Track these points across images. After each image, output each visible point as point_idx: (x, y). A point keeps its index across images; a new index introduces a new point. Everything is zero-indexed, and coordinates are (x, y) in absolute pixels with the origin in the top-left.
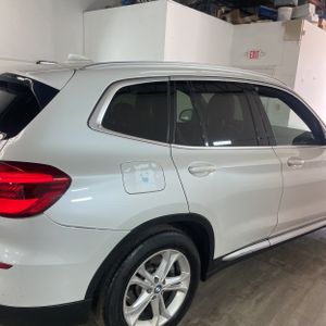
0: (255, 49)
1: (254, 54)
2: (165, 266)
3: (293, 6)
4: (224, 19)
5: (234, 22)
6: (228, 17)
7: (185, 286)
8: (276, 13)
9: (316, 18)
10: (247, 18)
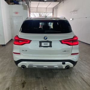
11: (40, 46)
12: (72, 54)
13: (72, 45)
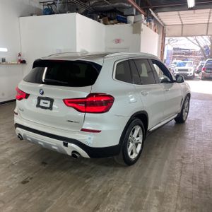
0: (118, 38)
1: (118, 41)
2: (136, 132)
3: (133, 15)
4: (99, 21)
5: (105, 24)
6: (101, 20)
7: (141, 141)
8: (126, 19)
9: (145, 22)
10: (112, 22)
11: (38, 106)
12: (83, 130)
13: (85, 112)
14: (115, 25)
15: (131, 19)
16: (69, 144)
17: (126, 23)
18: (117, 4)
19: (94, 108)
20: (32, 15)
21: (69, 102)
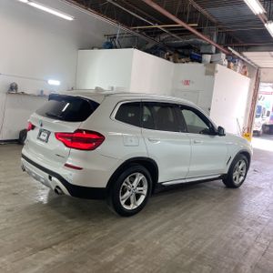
0: (187, 79)
1: (187, 83)
3: (211, 54)
4: (168, 59)
5: (175, 62)
6: (171, 58)
7: (145, 192)
8: (201, 57)
9: (226, 62)
10: (183, 60)
13: (71, 147)
14: (186, 64)
15: (207, 58)
16: (53, 178)
17: (200, 62)
18: (191, 40)
19: (81, 145)
20: (93, 48)
21: (60, 136)
